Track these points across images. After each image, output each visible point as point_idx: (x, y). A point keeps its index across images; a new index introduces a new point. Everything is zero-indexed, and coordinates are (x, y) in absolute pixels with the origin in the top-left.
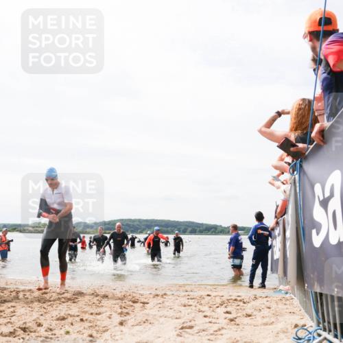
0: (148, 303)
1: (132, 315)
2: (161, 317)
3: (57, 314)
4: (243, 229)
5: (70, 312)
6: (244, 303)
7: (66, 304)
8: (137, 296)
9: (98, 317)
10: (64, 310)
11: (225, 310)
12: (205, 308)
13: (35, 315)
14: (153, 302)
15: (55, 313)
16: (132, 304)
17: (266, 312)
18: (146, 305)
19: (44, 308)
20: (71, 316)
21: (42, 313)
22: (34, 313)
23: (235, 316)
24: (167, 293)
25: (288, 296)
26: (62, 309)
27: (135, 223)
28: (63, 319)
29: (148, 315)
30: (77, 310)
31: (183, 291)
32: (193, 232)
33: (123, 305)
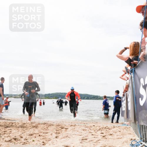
0: (68, 129)
1: (61, 134)
2: (73, 135)
3: (29, 133)
4: (109, 97)
5: (35, 132)
6: (109, 129)
7: (33, 129)
8: (63, 126)
9: (47, 134)
10: (32, 131)
11: (101, 132)
12: (92, 131)
13: (20, 133)
14: (70, 128)
15: (28, 133)
16: (61, 129)
17: (118, 133)
18: (67, 129)
19: (24, 130)
20: (35, 134)
21: (23, 132)
22: (19, 132)
23: (105, 135)
24: (76, 125)
25: (128, 126)
26: (31, 131)
27: (63, 95)
28: (32, 135)
29: (68, 134)
30: (38, 131)
31: (83, 124)
32: (88, 98)
33: (57, 129)
